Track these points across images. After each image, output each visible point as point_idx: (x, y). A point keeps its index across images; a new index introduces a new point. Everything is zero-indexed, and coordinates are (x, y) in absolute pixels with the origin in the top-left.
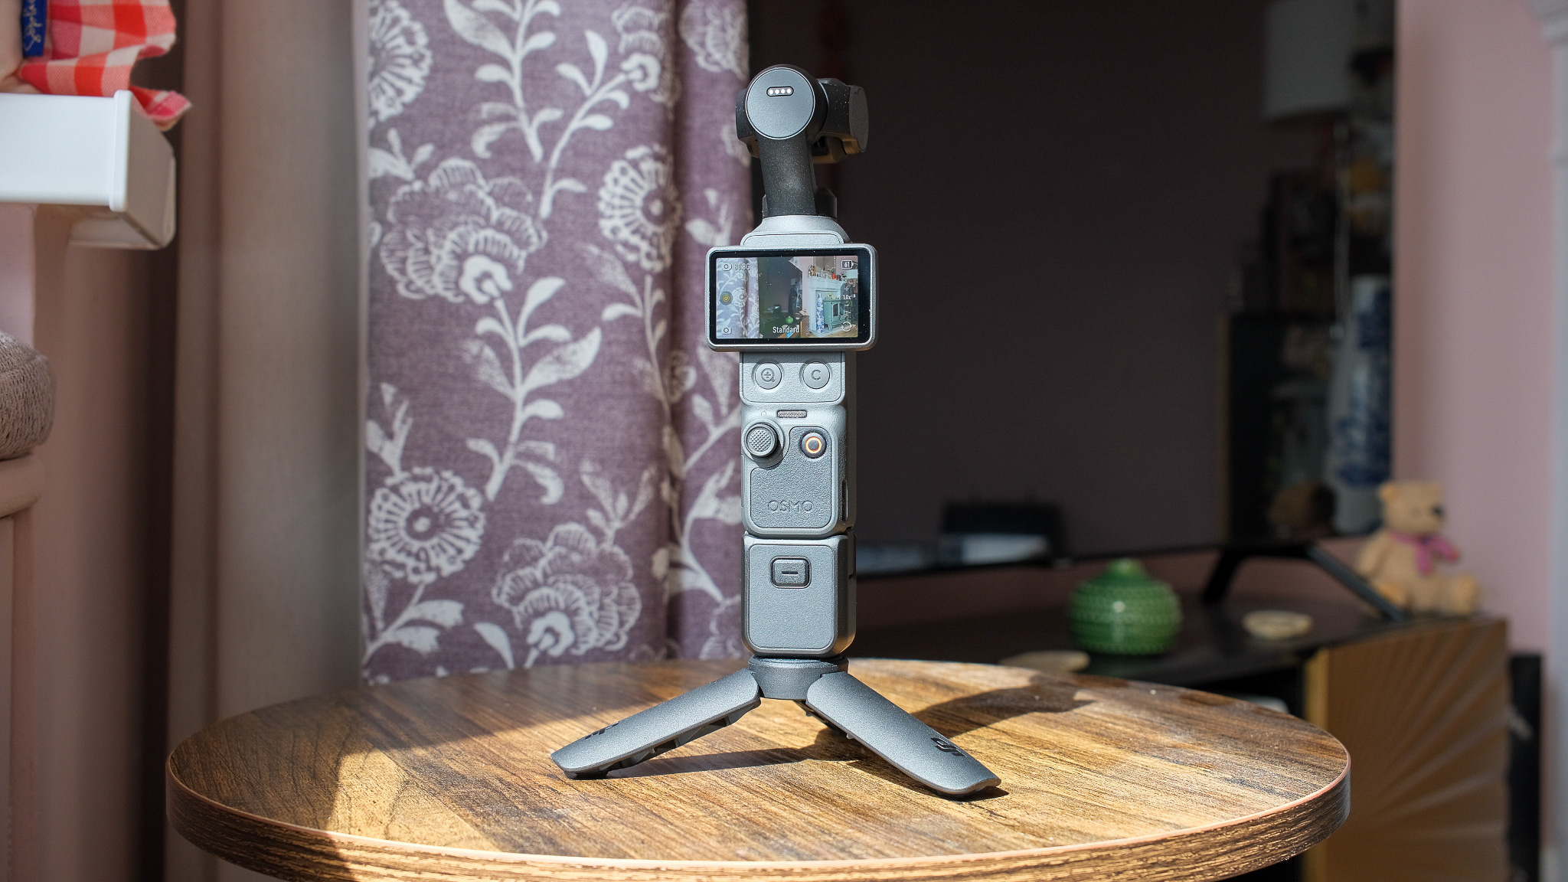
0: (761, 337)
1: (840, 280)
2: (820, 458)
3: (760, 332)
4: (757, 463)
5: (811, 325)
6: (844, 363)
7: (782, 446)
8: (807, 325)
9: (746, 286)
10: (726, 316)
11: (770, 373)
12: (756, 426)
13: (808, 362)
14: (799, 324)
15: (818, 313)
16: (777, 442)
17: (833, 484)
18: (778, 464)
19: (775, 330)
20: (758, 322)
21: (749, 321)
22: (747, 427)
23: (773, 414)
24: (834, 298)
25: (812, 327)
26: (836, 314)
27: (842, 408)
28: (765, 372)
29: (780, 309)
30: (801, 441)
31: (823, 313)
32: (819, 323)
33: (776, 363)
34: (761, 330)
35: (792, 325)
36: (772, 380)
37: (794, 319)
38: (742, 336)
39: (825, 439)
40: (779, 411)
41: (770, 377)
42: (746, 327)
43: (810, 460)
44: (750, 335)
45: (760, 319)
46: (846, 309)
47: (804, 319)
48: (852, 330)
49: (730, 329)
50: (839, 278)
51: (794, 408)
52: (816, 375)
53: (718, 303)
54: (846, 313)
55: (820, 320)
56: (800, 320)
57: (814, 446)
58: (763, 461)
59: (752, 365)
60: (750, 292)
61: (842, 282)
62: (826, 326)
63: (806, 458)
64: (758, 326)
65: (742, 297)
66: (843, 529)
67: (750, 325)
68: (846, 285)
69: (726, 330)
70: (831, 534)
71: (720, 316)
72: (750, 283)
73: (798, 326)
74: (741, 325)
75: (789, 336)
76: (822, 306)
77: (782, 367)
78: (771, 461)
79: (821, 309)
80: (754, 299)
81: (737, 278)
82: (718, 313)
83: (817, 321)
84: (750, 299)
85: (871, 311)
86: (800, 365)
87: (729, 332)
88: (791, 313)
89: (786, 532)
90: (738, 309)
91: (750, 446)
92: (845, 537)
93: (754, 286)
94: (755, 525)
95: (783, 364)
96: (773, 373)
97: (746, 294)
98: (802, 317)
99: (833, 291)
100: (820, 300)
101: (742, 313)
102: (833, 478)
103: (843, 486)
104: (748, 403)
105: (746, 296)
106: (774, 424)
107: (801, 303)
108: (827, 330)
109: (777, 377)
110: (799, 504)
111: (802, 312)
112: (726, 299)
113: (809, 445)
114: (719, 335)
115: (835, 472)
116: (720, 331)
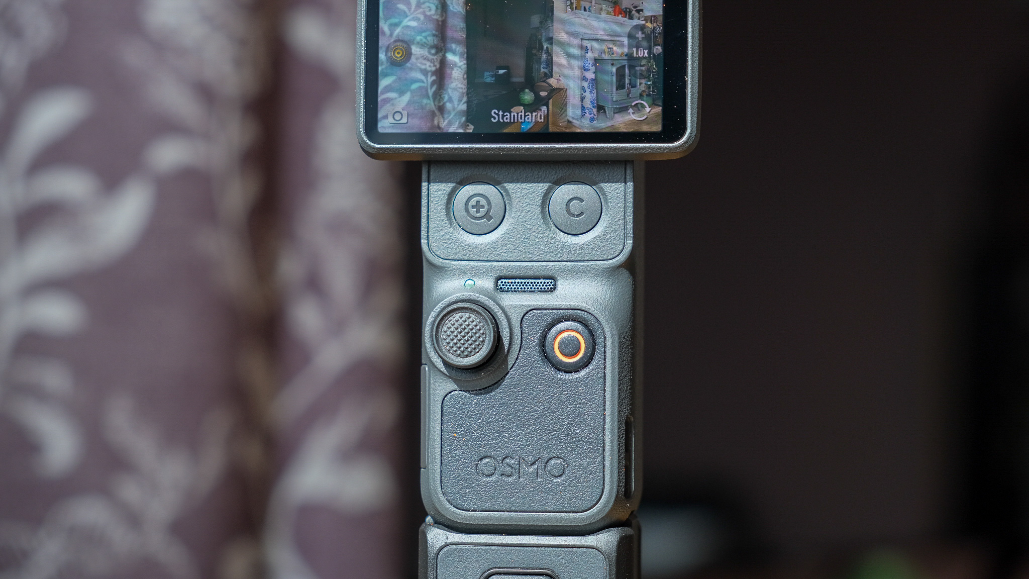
0: (471, 129)
1: (631, 18)
2: (582, 373)
3: (468, 121)
4: (456, 381)
5: (570, 108)
6: (630, 185)
7: (506, 347)
8: (562, 106)
9: (442, 30)
10: (400, 88)
11: (483, 202)
12: (454, 306)
13: (558, 183)
14: (547, 105)
15: (586, 84)
16: (498, 339)
17: (608, 426)
18: (497, 384)
19: (497, 116)
20: (465, 99)
21: (446, 98)
22: (437, 309)
23: (488, 284)
24: (617, 54)
25: (573, 111)
26: (620, 86)
27: (625, 274)
28: (473, 202)
29: (508, 75)
30: (544, 338)
31: (595, 83)
32: (587, 103)
33: (495, 183)
34: (471, 115)
35: (532, 108)
36: (487, 216)
37: (537, 96)
38: (433, 126)
39: (592, 334)
40: (500, 278)
41: (483, 211)
42: (441, 109)
43: (561, 375)
44: (450, 125)
45: (468, 94)
46: (642, 75)
47: (558, 93)
48: (651, 119)
49: (405, 113)
50: (628, 13)
51: (530, 273)
52: (575, 206)
53: (383, 60)
54: (642, 85)
55: (589, 98)
56: (549, 97)
57: (570, 348)
58: (468, 377)
59: (447, 187)
60: (449, 40)
61: (635, 22)
62: (600, 108)
63: (553, 372)
64: (463, 107)
65: (433, 51)
66: (623, 515)
67: (449, 106)
68: (643, 28)
69: (398, 116)
70: (601, 524)
71: (388, 89)
72: (450, 24)
73: (544, 108)
74: (431, 105)
75: (525, 128)
76: (593, 69)
77: (506, 191)
78: (484, 379)
79: (590, 75)
80: (456, 56)
81: (424, 13)
82: (384, 82)
83: (582, 99)
84: (449, 55)
85: (689, 79)
86: (542, 187)
87: (404, 120)
88: (530, 83)
89: (512, 519)
90: (426, 75)
91: (445, 347)
92: (628, 531)
93: (458, 28)
94: (448, 506)
95: (510, 186)
96: (489, 203)
97: (441, 45)
98: (552, 91)
99: (612, 39)
100: (590, 57)
101: (433, 83)
102: (608, 413)
103: (627, 428)
104: (438, 261)
105: (440, 51)
106: (490, 303)
107: (550, 64)
108: (602, 118)
109: (496, 210)
110: (540, 464)
111: (553, 82)
112: (399, 54)
113: (559, 346)
114: (384, 125)
115: (612, 401)
116: (385, 117)
